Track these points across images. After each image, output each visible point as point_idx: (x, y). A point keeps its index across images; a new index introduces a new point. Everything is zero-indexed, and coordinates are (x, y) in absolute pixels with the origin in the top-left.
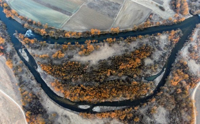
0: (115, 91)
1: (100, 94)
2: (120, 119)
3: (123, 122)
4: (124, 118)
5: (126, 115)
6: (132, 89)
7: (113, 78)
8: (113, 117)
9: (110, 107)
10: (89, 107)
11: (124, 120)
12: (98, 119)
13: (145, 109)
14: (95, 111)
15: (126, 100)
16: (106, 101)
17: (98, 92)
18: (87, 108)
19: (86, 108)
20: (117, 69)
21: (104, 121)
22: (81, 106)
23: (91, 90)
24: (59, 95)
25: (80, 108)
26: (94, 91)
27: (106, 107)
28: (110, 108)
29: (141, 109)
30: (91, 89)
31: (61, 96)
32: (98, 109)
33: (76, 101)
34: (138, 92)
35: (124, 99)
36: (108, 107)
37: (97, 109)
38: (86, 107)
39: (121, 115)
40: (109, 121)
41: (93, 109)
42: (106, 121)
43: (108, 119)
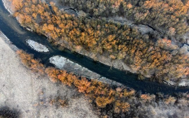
0: (112, 41)
1: (78, 33)
2: (96, 104)
3: (100, 113)
4: (105, 104)
5: (113, 99)
6: (152, 52)
7: (120, 21)
8: (81, 90)
9: (87, 69)
10: (46, 50)
11: (102, 110)
12: (49, 82)
13: (165, 112)
14: (53, 62)
15: (128, 71)
16: (86, 55)
17: (76, 28)
18: (42, 51)
19: (39, 50)
20: (137, 5)
21: (58, 92)
22: (34, 42)
23: (66, 19)
24: (6, 7)
25: (28, 44)
26: (70, 21)
27: (81, 66)
28: (86, 72)
29: (154, 107)
30: (67, 16)
31: (8, 10)
32: (62, 62)
33: (29, 29)
34: (164, 64)
35: (126, 68)
36: (84, 68)
37: (59, 61)
38: (40, 48)
39: (101, 95)
40: (69, 97)
41: (50, 59)
42: (63, 93)
43: (70, 91)
